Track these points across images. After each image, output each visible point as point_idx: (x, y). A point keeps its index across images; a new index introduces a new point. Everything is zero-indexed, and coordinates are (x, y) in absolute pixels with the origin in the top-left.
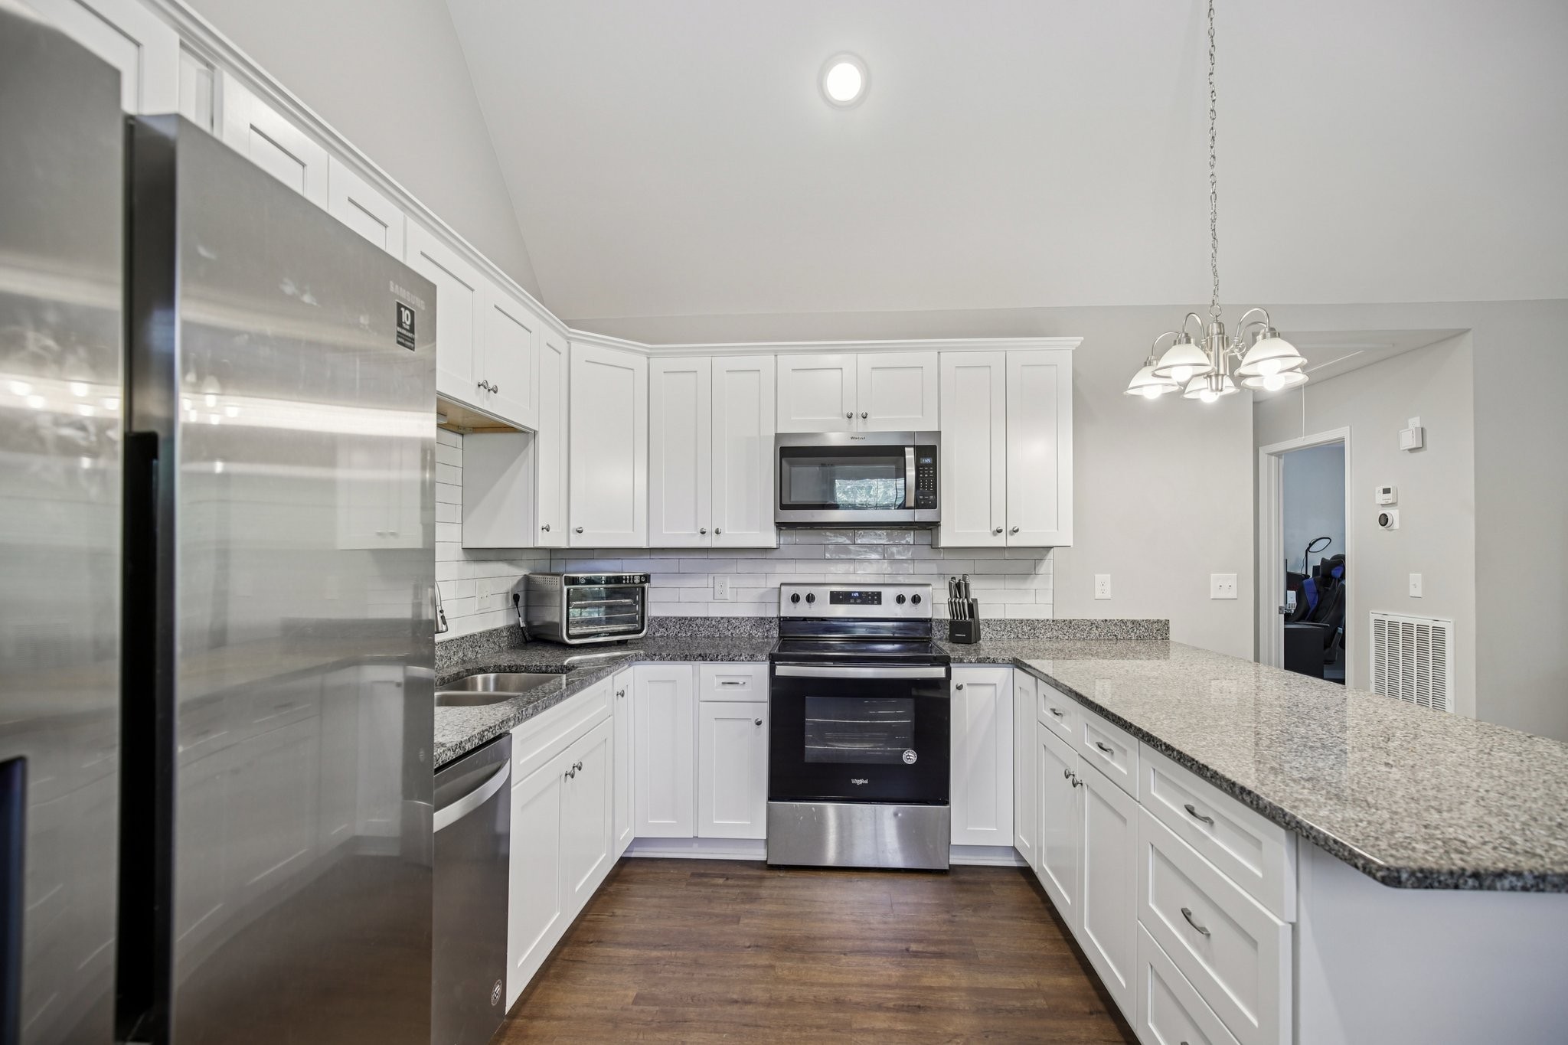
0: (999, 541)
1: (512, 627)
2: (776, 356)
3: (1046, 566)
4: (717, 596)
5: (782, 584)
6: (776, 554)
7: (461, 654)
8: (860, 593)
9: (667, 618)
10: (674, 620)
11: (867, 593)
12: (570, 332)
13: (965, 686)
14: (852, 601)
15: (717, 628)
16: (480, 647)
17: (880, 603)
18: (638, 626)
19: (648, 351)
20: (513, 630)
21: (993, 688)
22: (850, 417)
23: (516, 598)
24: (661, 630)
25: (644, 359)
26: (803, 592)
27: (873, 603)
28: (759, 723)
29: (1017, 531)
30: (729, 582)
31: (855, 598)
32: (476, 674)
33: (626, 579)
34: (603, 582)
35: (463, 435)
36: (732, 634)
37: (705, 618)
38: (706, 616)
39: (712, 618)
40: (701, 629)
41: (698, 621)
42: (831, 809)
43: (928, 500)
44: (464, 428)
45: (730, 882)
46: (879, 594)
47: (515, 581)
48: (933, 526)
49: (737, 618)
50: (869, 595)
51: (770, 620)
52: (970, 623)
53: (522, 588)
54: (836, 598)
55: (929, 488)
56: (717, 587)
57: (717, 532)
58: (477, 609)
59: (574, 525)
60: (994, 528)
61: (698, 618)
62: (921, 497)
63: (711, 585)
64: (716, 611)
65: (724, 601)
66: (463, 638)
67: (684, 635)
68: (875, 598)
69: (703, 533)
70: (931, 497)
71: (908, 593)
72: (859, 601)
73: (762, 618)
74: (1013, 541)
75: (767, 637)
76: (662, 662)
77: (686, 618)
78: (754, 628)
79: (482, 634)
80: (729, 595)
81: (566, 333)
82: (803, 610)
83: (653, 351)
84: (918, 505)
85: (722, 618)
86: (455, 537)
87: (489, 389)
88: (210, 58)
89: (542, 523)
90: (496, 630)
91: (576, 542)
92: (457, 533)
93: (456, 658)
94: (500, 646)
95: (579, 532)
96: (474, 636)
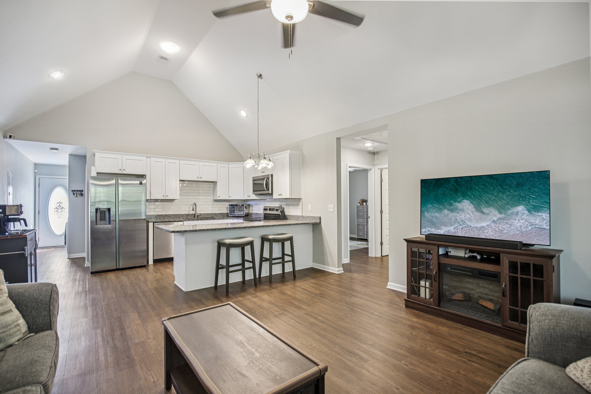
0: (280, 197)
3: (301, 203)
6: (266, 200)
7: (212, 216)
12: (229, 163)
16: (217, 215)
22: (262, 172)
26: (265, 209)
29: (282, 195)
30: (261, 206)
34: (235, 205)
38: (258, 213)
40: (258, 215)
44: (213, 183)
48: (272, 194)
54: (270, 210)
57: (249, 196)
60: (278, 194)
66: (212, 213)
68: (273, 210)
79: (218, 213)
80: (261, 209)
82: (266, 212)
84: (267, 190)
86: (211, 198)
87: (200, 178)
88: (150, 157)
89: (218, 196)
90: (223, 213)
91: (230, 199)
92: (211, 197)
93: (210, 216)
94: (224, 216)
95: (230, 197)
96: (216, 213)
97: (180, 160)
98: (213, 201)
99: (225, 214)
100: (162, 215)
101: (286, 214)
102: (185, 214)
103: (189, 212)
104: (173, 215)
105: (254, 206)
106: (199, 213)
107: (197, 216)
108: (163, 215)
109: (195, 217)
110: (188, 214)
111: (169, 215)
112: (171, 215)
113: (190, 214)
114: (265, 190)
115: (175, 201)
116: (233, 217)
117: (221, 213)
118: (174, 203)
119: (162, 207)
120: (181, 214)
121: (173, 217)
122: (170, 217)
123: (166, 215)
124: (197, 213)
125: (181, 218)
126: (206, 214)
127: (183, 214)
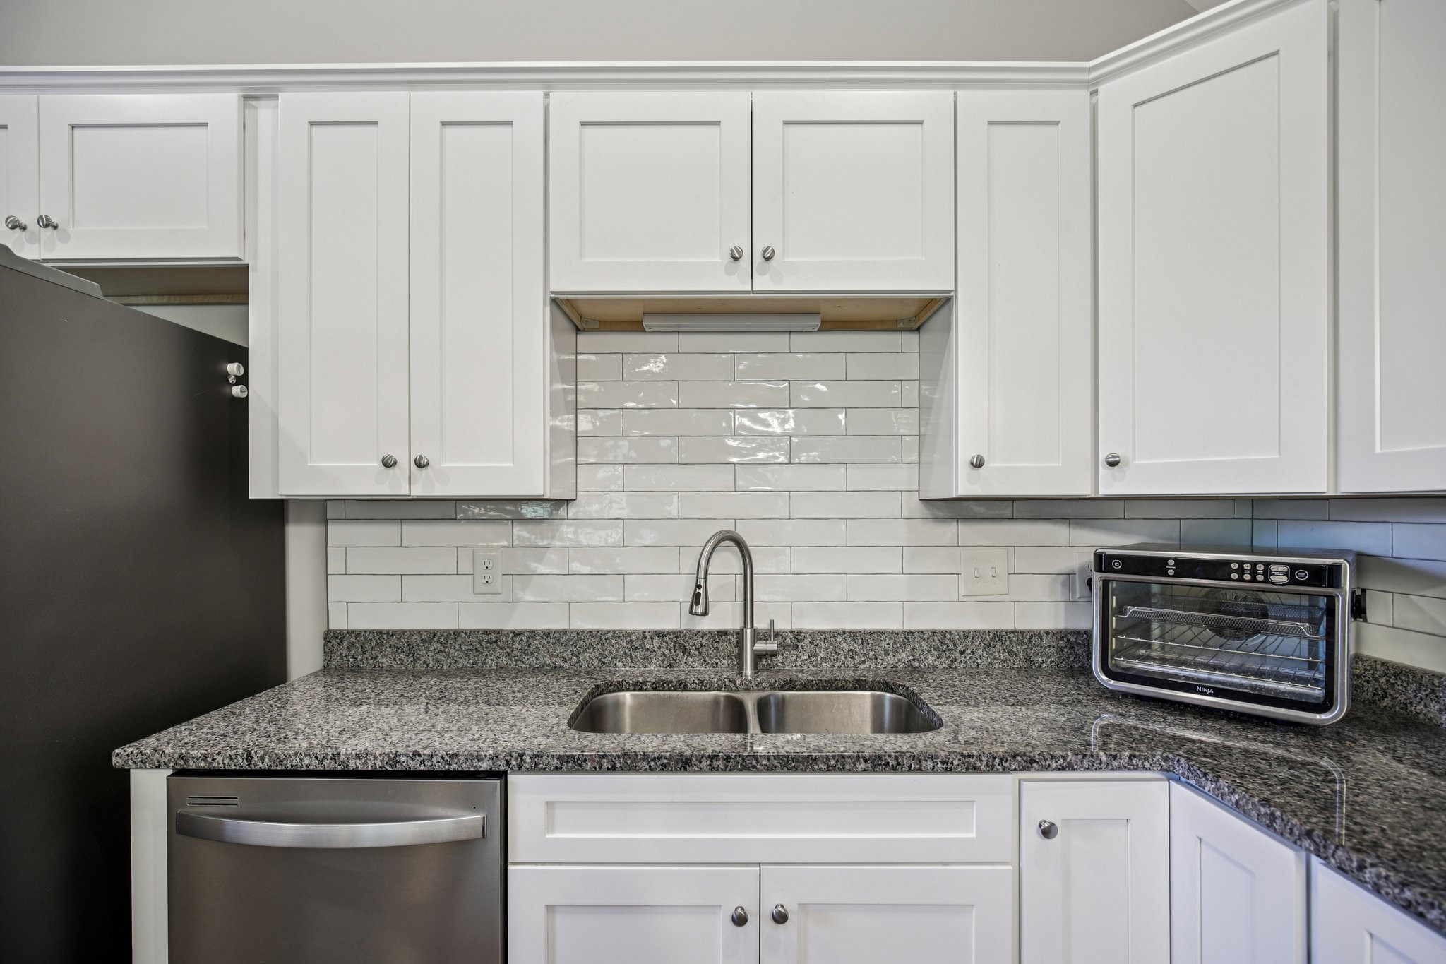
1: (1077, 633)
7: (905, 656)
12: (1089, 70)
16: (962, 653)
20: (1073, 639)
23: (1091, 585)
34: (1171, 572)
58: (962, 592)
59: (1105, 453)
66: (911, 633)
79: (966, 634)
86: (898, 483)
87: (758, 258)
88: (270, 88)
89: (965, 453)
90: (1023, 632)
91: (1111, 485)
92: (904, 477)
93: (890, 660)
94: (1028, 660)
95: (1112, 464)
96: (944, 633)
97: (548, 81)
98: (920, 510)
99: (1045, 642)
100: (457, 633)
102: (660, 634)
106: (782, 626)
108: (472, 632)
109: (737, 663)
110: (677, 634)
111: (517, 634)
112: (532, 634)
117: (998, 636)
119: (465, 567)
120: (616, 635)
121: (548, 661)
122: (523, 651)
123: (493, 637)
124: (761, 624)
125: (620, 664)
126: (853, 634)
127: (634, 632)
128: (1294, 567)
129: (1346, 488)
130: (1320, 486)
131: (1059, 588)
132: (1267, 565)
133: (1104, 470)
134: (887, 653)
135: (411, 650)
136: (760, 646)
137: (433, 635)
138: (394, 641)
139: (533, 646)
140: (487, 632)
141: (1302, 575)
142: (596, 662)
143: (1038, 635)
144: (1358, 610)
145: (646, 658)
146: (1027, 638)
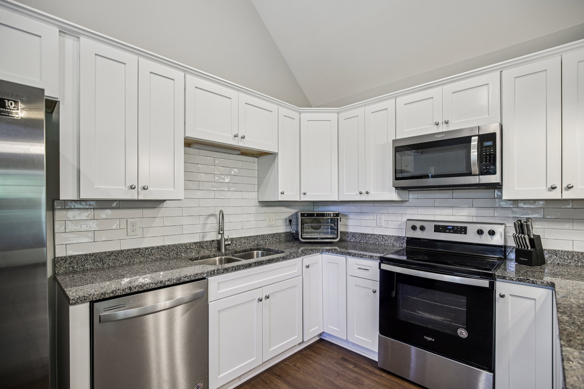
0: (555, 195)
1: (288, 232)
2: (396, 99)
4: (378, 224)
5: (408, 220)
6: (407, 204)
7: (256, 242)
8: (453, 227)
9: (356, 233)
10: (358, 234)
11: (457, 227)
12: (300, 109)
13: (507, 296)
14: (447, 231)
15: (377, 240)
16: (267, 240)
17: (465, 233)
18: (335, 236)
19: (338, 111)
20: (287, 234)
21: (533, 301)
22: (437, 124)
23: (290, 221)
24: (353, 238)
25: (336, 114)
26: (418, 225)
27: (461, 233)
28: (374, 292)
29: (572, 187)
30: (383, 217)
31: (450, 230)
32: (254, 250)
33: (326, 215)
34: (315, 216)
35: (258, 157)
36: (384, 243)
37: (372, 234)
38: (373, 233)
39: (375, 235)
40: (370, 239)
41: (369, 236)
42: (413, 349)
43: (490, 169)
44: (257, 155)
45: (356, 369)
46: (465, 228)
47: (290, 214)
48: (498, 186)
49: (387, 236)
50: (459, 228)
51: (403, 238)
52: (531, 252)
53: (294, 217)
54: (438, 229)
55: (490, 161)
56: (378, 220)
57: (367, 193)
58: (267, 224)
59: (302, 192)
60: (549, 186)
61: (369, 234)
62: (484, 168)
63: (375, 219)
64: (377, 232)
65: (381, 227)
66: (257, 236)
67: (363, 242)
68: (463, 230)
69: (361, 193)
70: (492, 167)
71: (486, 228)
72: (452, 231)
73: (399, 237)
74: (567, 195)
75: (402, 247)
76: (332, 254)
77: (364, 234)
78: (395, 241)
79: (268, 235)
80: (383, 224)
81: (298, 110)
82: (418, 234)
83: (340, 111)
84: (482, 173)
85: (380, 235)
86: (253, 197)
87: (240, 137)
88: (76, 35)
89: (280, 191)
90: (278, 233)
91: (304, 198)
92: (254, 195)
93: (253, 243)
94: (280, 240)
95: (304, 194)
96: (264, 235)
97: (186, 71)
98: (258, 204)
99: (283, 235)
100: (122, 251)
101: (543, 248)
103: (203, 237)
104: (158, 248)
105: (351, 216)
106: (230, 237)
107: (226, 245)
108: (128, 250)
109: (219, 249)
110: (200, 243)
111: (147, 249)
112: (153, 248)
113: (207, 242)
114: (470, 174)
115: (165, 204)
116: (306, 243)
117: (274, 235)
118: (162, 211)
119: (124, 226)
120: (181, 245)
121: (158, 257)
122: (149, 255)
123: (137, 251)
124: (226, 237)
125: (183, 254)
126: (245, 237)
127: (187, 244)
128: (334, 214)
129: (340, 200)
130: (336, 199)
131: (284, 222)
132: (330, 213)
133: (302, 196)
134: (252, 242)
135: (101, 260)
136: (226, 243)
137: (112, 253)
138: (93, 258)
139: (153, 252)
140: (135, 249)
141: (335, 215)
142: (175, 255)
143: (281, 234)
144: (340, 221)
145: (191, 252)
146: (279, 234)
